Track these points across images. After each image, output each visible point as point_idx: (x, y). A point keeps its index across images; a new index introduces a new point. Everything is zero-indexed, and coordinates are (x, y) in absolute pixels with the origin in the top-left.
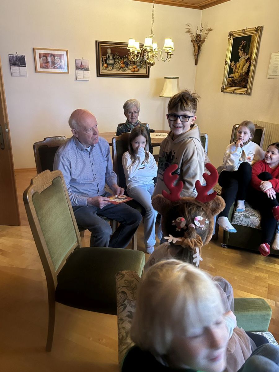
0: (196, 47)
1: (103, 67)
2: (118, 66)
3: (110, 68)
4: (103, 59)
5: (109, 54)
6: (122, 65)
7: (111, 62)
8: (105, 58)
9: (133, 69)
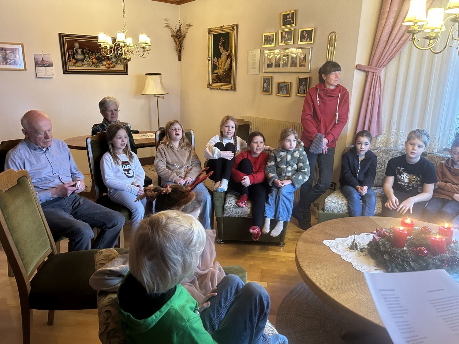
0: (177, 42)
1: (71, 62)
2: (89, 62)
3: (79, 64)
4: (70, 54)
5: (76, 48)
6: (94, 60)
7: (80, 57)
8: (71, 52)
9: (108, 65)
